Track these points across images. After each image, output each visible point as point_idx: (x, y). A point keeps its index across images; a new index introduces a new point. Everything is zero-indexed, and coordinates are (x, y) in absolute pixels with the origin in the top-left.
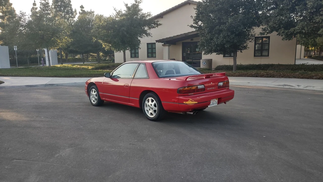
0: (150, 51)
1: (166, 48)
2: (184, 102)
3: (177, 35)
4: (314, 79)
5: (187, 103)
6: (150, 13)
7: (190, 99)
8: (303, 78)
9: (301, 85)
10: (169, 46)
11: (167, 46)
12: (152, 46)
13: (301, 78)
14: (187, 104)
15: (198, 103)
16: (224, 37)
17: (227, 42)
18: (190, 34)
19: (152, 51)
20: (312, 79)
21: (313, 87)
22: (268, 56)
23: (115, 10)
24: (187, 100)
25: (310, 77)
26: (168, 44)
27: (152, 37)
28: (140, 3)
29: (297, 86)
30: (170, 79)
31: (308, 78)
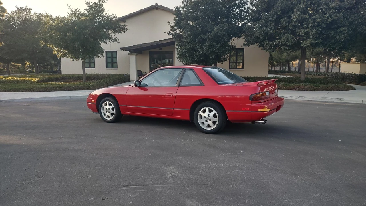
0: (109, 60)
1: (133, 58)
2: (259, 110)
3: (147, 43)
4: (297, 90)
5: (262, 110)
6: (116, 15)
7: (266, 107)
8: (286, 90)
9: (293, 96)
10: (136, 55)
11: (134, 55)
12: (112, 55)
13: (285, 90)
14: (262, 112)
15: (271, 111)
16: (209, 47)
17: (212, 52)
18: (161, 43)
19: (112, 60)
20: (295, 90)
21: (305, 97)
22: (243, 68)
23: (70, 9)
24: (263, 108)
25: (293, 89)
26: (135, 53)
27: (119, 43)
28: (104, 2)
29: (289, 97)
30: (236, 86)
31: (292, 90)
